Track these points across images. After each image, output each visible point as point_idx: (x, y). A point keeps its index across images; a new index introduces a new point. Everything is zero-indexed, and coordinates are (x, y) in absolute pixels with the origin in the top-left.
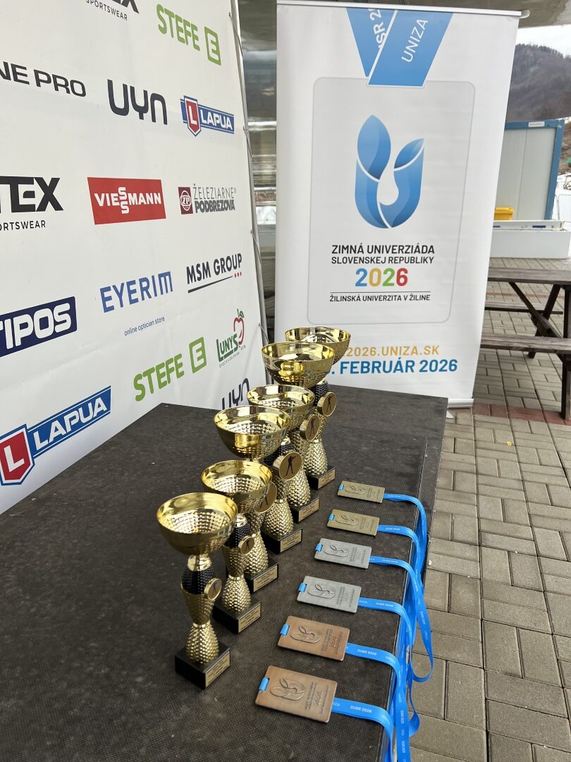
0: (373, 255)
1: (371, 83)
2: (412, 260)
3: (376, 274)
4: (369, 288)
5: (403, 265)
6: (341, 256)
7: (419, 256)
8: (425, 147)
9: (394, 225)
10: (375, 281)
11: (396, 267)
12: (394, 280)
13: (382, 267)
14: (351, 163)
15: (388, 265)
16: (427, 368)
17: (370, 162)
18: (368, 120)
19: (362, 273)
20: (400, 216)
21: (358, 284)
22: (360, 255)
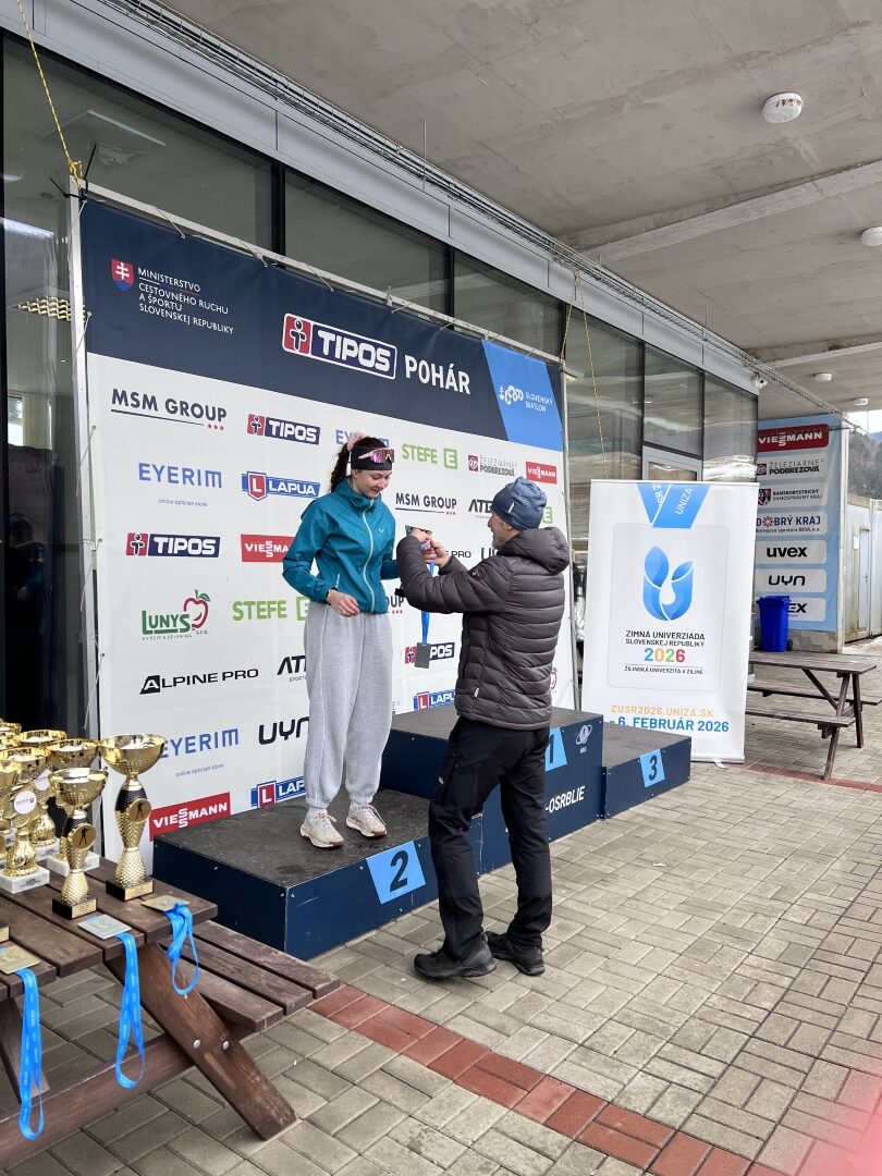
0: (658, 639)
1: (654, 526)
2: (688, 644)
5: (680, 647)
6: (633, 639)
7: (693, 641)
8: (695, 567)
10: (659, 657)
11: (675, 648)
12: (674, 657)
13: (665, 648)
14: (640, 577)
15: (668, 647)
16: (704, 727)
17: (654, 574)
18: (652, 549)
19: (649, 652)
20: (677, 612)
21: (646, 659)
22: (648, 638)
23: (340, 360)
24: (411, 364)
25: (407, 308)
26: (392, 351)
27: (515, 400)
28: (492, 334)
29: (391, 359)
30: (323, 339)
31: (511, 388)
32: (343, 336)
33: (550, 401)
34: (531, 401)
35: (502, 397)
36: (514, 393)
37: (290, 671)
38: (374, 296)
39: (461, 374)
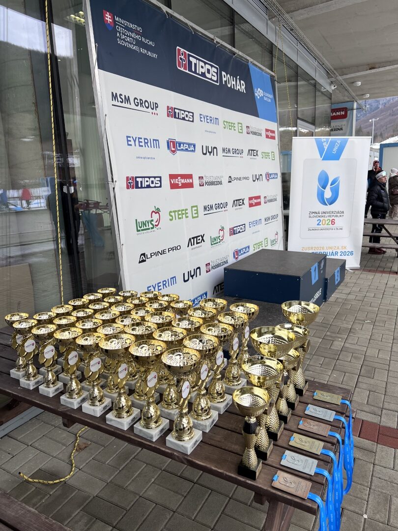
0: (323, 215)
1: (323, 160)
2: (336, 216)
3: (324, 221)
4: (322, 226)
5: (333, 218)
6: (312, 215)
7: (339, 215)
8: (340, 179)
9: (330, 204)
10: (324, 223)
11: (331, 219)
12: (330, 223)
13: (326, 219)
14: (315, 185)
15: (328, 218)
16: (343, 254)
17: (322, 185)
18: (321, 172)
19: (319, 221)
20: (332, 201)
21: (318, 225)
22: (319, 215)
23: (198, 74)
24: (224, 76)
25: (221, 45)
26: (217, 69)
27: (260, 96)
28: (251, 60)
29: (217, 73)
30: (191, 62)
32: (199, 60)
33: (271, 96)
34: (265, 97)
35: (256, 94)
36: (260, 92)
37: (192, 245)
38: (209, 37)
39: (242, 82)
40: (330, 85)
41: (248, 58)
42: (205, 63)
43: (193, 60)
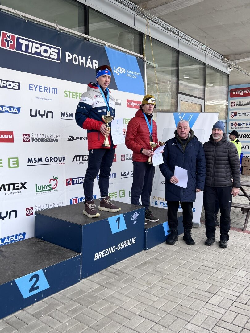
23: (31, 53)
24: (69, 56)
25: (66, 31)
26: (59, 50)
27: (121, 73)
28: (110, 44)
29: (58, 54)
30: (22, 44)
31: (119, 68)
32: (33, 42)
33: (139, 74)
34: (129, 74)
35: (115, 71)
36: (121, 70)
37: (5, 190)
38: (49, 25)
39: (94, 61)
40: (227, 67)
41: (105, 43)
42: (41, 45)
43: (24, 43)
